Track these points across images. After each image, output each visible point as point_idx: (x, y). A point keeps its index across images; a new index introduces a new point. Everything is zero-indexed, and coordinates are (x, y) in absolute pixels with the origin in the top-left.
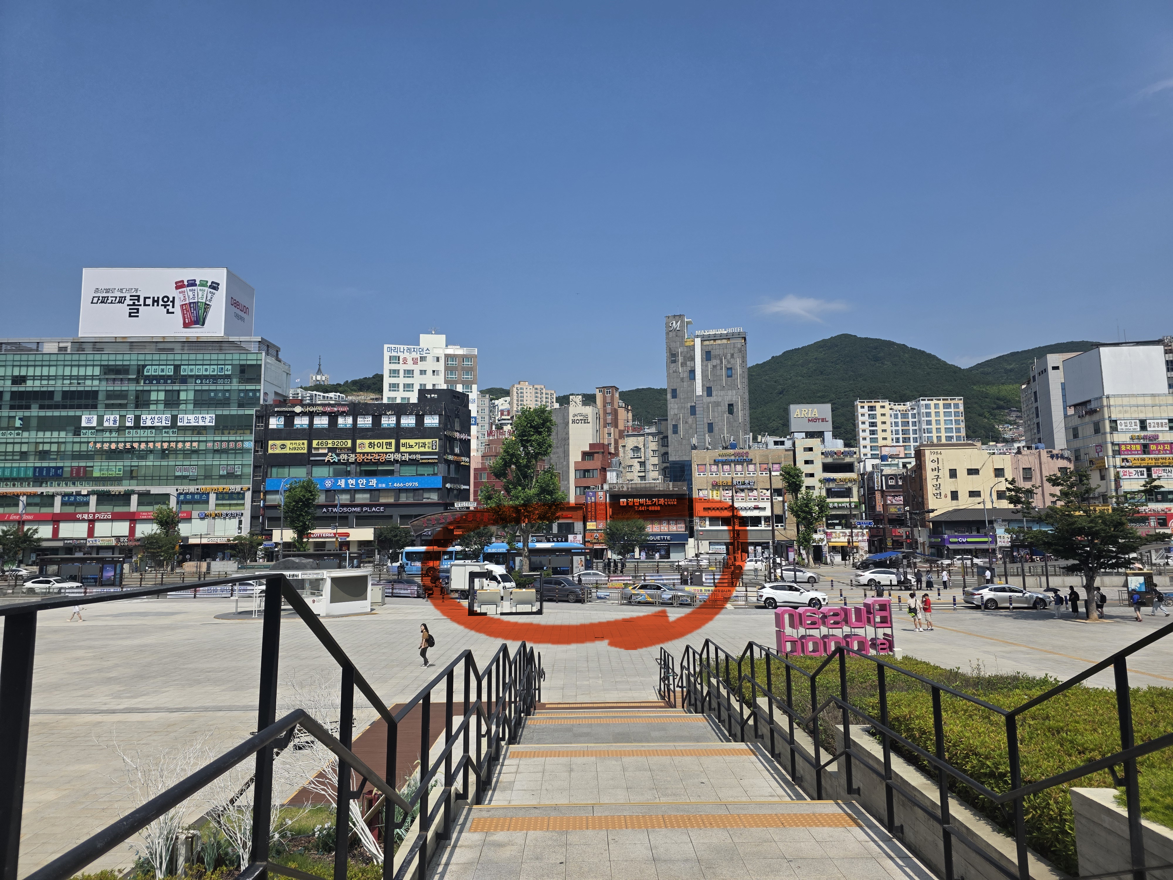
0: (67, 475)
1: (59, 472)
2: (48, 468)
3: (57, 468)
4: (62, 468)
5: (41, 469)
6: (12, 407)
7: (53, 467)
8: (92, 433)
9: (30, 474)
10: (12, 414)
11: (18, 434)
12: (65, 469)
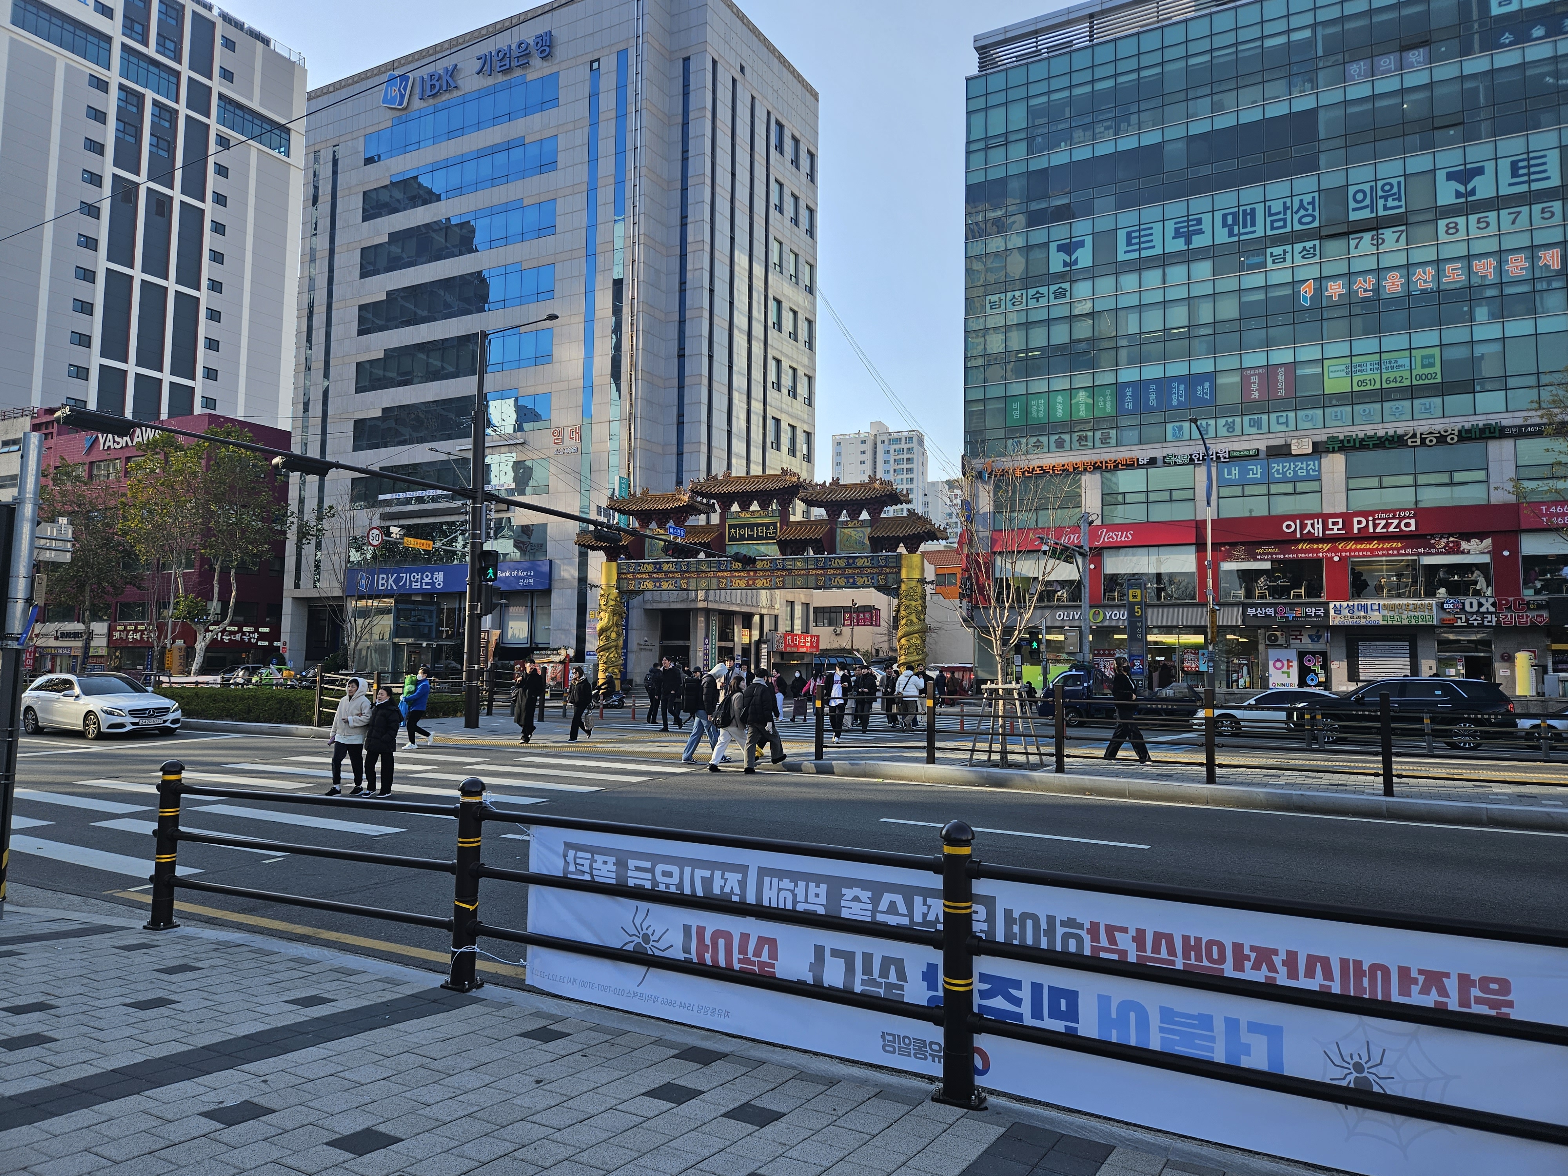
0: (1229, 395)
1: (1203, 390)
2: (1164, 384)
3: (1192, 380)
4: (1211, 377)
5: (1141, 385)
6: (1035, 219)
7: (1179, 379)
8: (1306, 254)
9: (1107, 406)
10: (1038, 235)
11: (1060, 294)
12: (1221, 380)
